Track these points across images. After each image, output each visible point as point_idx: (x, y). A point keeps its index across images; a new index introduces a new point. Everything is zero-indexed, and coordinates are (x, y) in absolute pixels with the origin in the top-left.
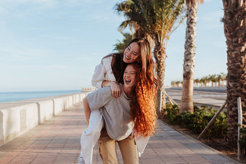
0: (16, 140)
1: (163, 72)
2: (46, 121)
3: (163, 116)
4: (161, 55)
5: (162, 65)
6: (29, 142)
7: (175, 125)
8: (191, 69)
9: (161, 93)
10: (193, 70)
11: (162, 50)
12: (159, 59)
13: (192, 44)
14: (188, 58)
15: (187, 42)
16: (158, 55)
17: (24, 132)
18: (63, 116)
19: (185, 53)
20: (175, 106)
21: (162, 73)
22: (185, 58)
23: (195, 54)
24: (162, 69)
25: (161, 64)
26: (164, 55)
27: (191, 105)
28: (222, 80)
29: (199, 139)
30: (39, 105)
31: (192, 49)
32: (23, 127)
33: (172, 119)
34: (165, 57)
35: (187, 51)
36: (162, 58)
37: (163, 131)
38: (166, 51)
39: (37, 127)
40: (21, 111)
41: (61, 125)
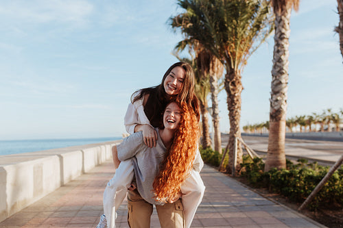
0: (27, 210)
1: (238, 110)
2: (72, 181)
3: (240, 173)
4: (235, 86)
5: (237, 100)
6: (45, 213)
7: (259, 188)
8: (282, 106)
9: (236, 140)
10: (284, 107)
11: (237, 79)
12: (232, 93)
13: (282, 69)
14: (277, 89)
15: (275, 67)
16: (231, 87)
17: (38, 198)
18: (96, 173)
19: (273, 82)
20: (256, 160)
21: (236, 112)
22: (272, 90)
23: (287, 83)
24: (236, 107)
25: (235, 99)
26: (239, 87)
27: (283, 159)
28: (315, 123)
29: (302, 211)
30: (61, 158)
31: (283, 76)
32: (38, 190)
33: (255, 180)
34: (240, 90)
35: (276, 79)
36: (237, 91)
37: (244, 197)
38: (242, 80)
39: (57, 189)
40: (34, 168)
41: (93, 187)
